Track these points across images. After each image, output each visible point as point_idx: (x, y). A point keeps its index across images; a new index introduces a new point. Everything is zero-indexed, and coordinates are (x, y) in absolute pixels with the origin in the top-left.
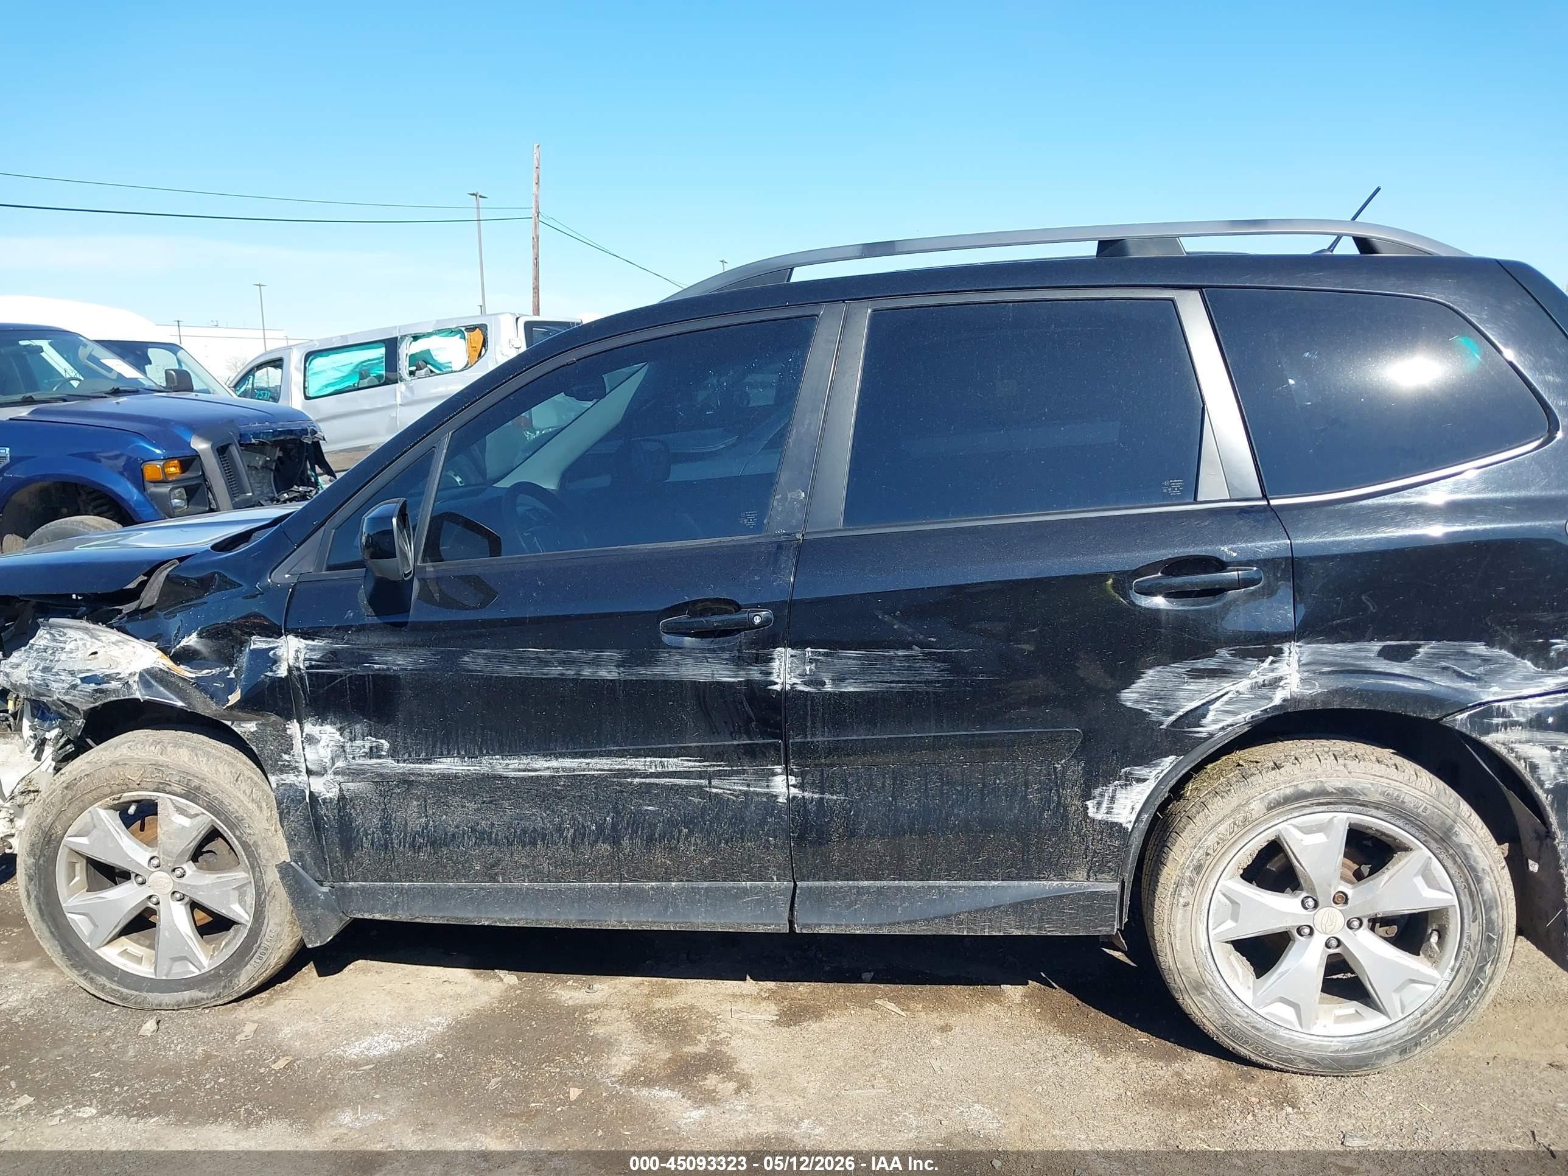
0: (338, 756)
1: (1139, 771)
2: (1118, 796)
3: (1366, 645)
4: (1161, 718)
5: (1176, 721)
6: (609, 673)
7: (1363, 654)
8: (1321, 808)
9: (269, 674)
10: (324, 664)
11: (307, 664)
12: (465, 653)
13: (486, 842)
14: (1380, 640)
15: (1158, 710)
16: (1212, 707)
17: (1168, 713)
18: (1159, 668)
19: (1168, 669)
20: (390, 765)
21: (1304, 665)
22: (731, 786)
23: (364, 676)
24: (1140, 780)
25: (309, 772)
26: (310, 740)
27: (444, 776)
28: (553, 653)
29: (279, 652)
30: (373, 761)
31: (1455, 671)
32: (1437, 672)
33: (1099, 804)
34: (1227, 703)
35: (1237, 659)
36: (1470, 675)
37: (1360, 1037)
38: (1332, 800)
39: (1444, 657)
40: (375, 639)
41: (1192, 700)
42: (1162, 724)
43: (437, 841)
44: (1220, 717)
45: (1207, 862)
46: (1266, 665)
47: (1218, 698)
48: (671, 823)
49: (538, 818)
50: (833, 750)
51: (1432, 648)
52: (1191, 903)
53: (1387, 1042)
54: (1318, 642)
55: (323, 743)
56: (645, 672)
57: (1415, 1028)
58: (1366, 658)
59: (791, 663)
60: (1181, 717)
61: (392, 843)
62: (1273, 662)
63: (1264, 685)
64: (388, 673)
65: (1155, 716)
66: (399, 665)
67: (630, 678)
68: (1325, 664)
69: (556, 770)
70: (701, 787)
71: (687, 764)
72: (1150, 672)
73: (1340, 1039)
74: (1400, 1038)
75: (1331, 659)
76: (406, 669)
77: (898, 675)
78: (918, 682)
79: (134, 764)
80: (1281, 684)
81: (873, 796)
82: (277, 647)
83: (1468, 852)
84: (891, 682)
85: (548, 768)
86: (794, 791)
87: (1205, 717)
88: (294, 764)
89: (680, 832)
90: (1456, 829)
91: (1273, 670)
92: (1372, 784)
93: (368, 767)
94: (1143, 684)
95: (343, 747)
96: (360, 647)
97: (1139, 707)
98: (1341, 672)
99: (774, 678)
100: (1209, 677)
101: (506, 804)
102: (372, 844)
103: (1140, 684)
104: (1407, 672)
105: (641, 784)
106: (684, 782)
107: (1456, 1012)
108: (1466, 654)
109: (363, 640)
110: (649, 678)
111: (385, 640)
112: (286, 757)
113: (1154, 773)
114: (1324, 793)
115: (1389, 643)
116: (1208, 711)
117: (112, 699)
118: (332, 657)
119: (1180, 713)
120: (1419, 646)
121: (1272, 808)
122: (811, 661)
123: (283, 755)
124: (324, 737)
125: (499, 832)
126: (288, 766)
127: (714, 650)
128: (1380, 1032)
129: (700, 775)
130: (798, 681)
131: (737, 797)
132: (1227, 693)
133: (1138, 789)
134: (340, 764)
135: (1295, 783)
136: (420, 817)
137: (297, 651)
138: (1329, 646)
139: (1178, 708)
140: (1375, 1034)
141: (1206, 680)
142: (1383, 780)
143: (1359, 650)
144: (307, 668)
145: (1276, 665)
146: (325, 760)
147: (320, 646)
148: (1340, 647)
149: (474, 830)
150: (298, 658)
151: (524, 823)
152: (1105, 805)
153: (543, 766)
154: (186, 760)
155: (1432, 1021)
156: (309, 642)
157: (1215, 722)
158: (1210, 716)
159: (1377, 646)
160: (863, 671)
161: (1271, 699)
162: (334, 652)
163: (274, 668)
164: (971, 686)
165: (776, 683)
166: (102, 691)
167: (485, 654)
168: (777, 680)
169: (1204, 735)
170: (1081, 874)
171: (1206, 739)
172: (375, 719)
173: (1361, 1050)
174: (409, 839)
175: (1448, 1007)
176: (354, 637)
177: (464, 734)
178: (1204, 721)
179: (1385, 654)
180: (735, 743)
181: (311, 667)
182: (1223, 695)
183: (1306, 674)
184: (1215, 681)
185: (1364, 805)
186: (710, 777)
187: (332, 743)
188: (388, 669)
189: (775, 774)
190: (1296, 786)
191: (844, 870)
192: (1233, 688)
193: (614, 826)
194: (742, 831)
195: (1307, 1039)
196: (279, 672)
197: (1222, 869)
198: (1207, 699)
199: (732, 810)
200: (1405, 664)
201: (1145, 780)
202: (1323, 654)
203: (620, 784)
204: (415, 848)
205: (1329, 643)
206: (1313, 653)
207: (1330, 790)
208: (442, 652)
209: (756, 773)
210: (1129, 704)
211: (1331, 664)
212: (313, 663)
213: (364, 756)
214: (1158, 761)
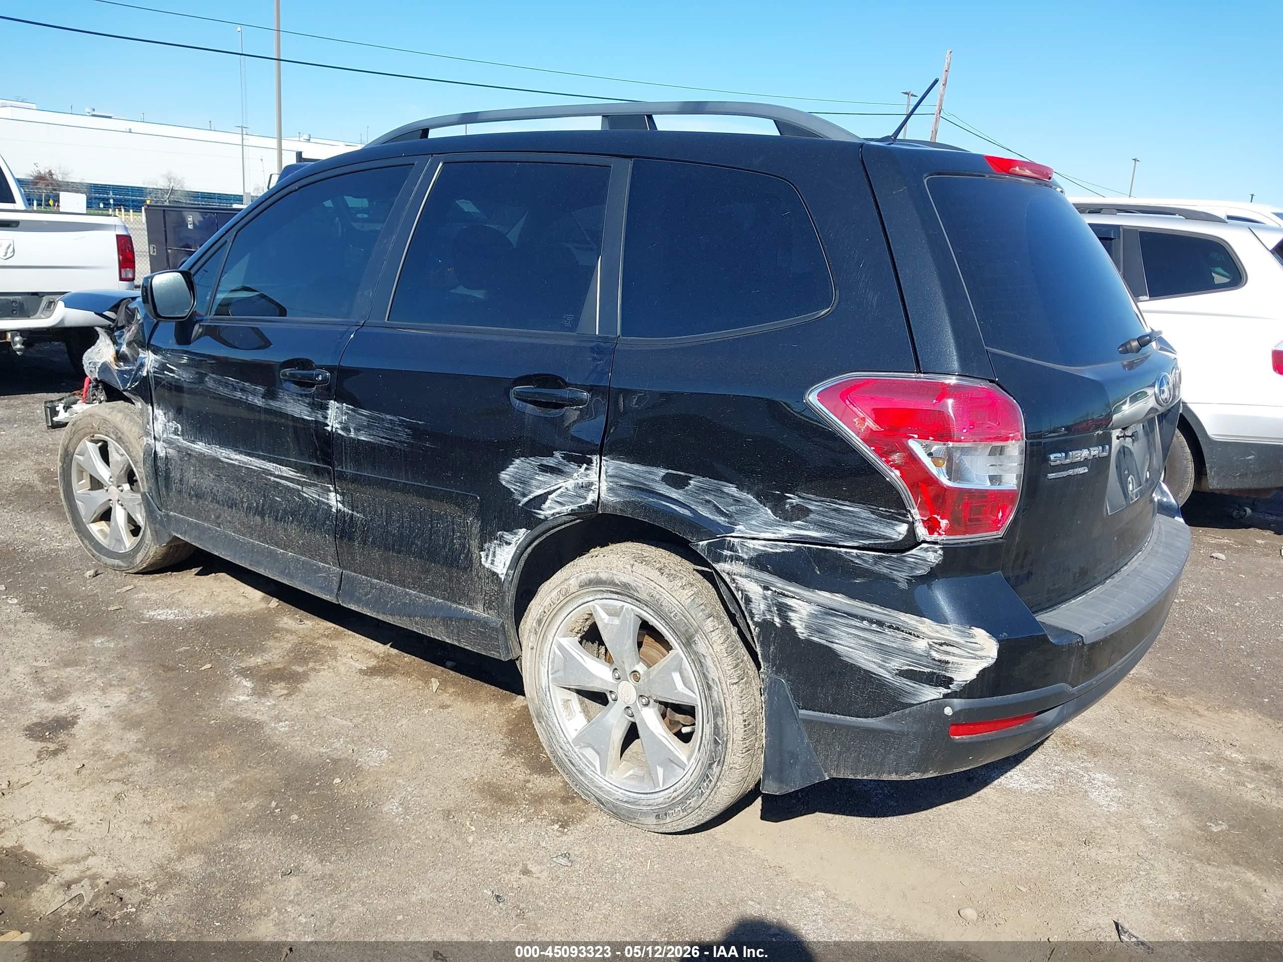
0: (164, 431)
1: (508, 536)
2: (497, 552)
3: (654, 469)
4: (520, 498)
5: (527, 502)
6: (259, 402)
7: (652, 477)
8: (615, 596)
9: (141, 373)
10: (159, 371)
12: (207, 375)
13: (215, 501)
14: (664, 468)
15: (519, 491)
16: (550, 497)
17: (524, 495)
18: (523, 459)
19: (528, 461)
20: (182, 441)
21: (610, 476)
22: (310, 493)
23: (172, 382)
24: (509, 544)
25: (155, 438)
26: (156, 418)
27: (200, 454)
28: (238, 383)
30: (176, 437)
31: (715, 506)
32: (702, 503)
33: (487, 555)
34: (559, 496)
35: (565, 462)
36: (725, 511)
37: (635, 795)
38: (619, 591)
39: (706, 491)
40: (176, 359)
41: (539, 488)
42: (519, 502)
43: (198, 495)
44: (553, 505)
45: (545, 619)
46: (582, 470)
47: (554, 491)
48: (285, 512)
50: (355, 479)
51: (699, 482)
52: (535, 647)
53: (649, 805)
54: (619, 459)
55: (159, 421)
56: (273, 405)
57: (667, 800)
58: (653, 480)
59: (336, 413)
60: (531, 500)
61: (183, 491)
62: (587, 469)
63: (582, 487)
64: (180, 382)
65: (517, 496)
67: (267, 407)
68: (624, 478)
70: (298, 490)
71: (291, 473)
72: (517, 461)
73: (623, 791)
74: (657, 805)
75: (629, 475)
76: (186, 381)
77: (386, 433)
78: (396, 441)
79: (97, 417)
80: (592, 488)
81: (376, 520)
82: (145, 358)
83: (703, 661)
84: (383, 438)
85: (236, 459)
86: (340, 505)
87: (544, 503)
88: (150, 432)
89: (289, 518)
90: (696, 638)
91: (587, 476)
92: (643, 584)
93: (175, 441)
94: (513, 469)
95: (166, 425)
96: (171, 363)
97: (509, 486)
98: (635, 488)
99: (328, 422)
100: (551, 473)
101: (224, 478)
102: (176, 490)
103: (511, 469)
104: (681, 499)
105: (274, 481)
106: (291, 485)
107: (693, 797)
108: (722, 492)
110: (274, 409)
112: (148, 427)
113: (515, 539)
114: (612, 583)
115: (670, 471)
116: (547, 499)
118: (161, 367)
119: (531, 497)
120: (690, 478)
121: (582, 586)
122: (346, 414)
124: (160, 417)
125: (220, 496)
127: (301, 395)
128: (649, 795)
129: (298, 482)
130: (338, 426)
131: (314, 502)
132: (560, 488)
133: (507, 550)
134: (165, 436)
135: (597, 570)
136: (194, 478)
137: (151, 361)
138: (628, 465)
139: (530, 492)
140: (645, 796)
141: (549, 475)
142: (652, 583)
143: (650, 473)
145: (589, 472)
146: (160, 432)
147: (158, 359)
148: (636, 467)
149: (211, 492)
150: (151, 366)
151: (229, 494)
152: (490, 558)
154: (118, 420)
155: (678, 799)
156: (155, 356)
157: (550, 508)
158: (548, 503)
159: (662, 472)
160: (369, 427)
161: (585, 498)
162: (162, 364)
163: (142, 370)
164: (422, 450)
165: (328, 426)
167: (214, 378)
168: (329, 424)
169: (542, 517)
170: (480, 607)
171: (543, 521)
172: (176, 410)
173: (632, 805)
174: (189, 491)
175: (688, 790)
176: (169, 356)
177: (206, 429)
178: (544, 506)
179: (667, 479)
180: (311, 463)
182: (558, 489)
183: (611, 484)
184: (554, 476)
185: (639, 601)
186: (303, 484)
187: (162, 422)
189: (330, 491)
190: (597, 573)
191: (363, 568)
192: (564, 484)
193: (263, 505)
194: (315, 526)
195: (602, 783)
196: (143, 373)
197: (556, 627)
198: (548, 490)
199: (311, 510)
200: (680, 491)
201: (510, 544)
202: (623, 470)
203: (266, 479)
204: (191, 497)
205: (627, 462)
206: (616, 468)
207: (617, 582)
208: (198, 373)
209: (322, 487)
210: (504, 483)
211: (628, 480)
213: (173, 433)
214: (516, 531)
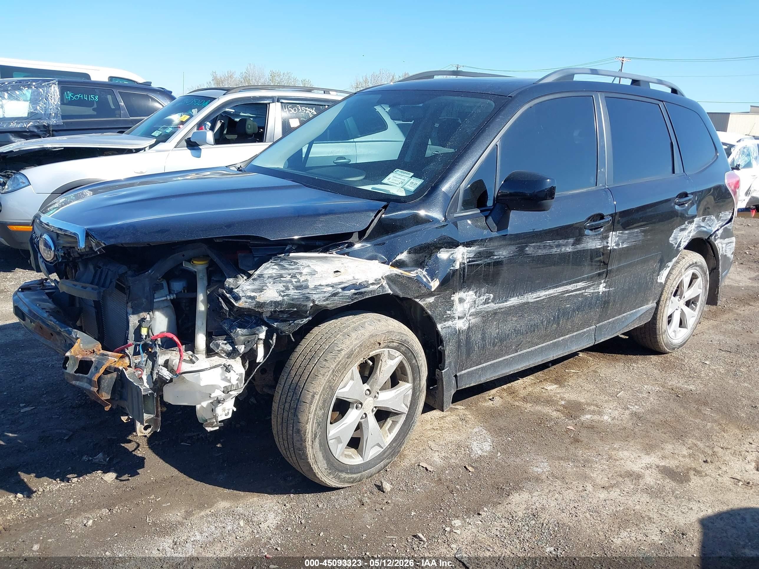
0: (472, 306)
1: (669, 264)
2: (664, 273)
4: (675, 246)
6: (569, 249)
9: (452, 268)
10: (475, 259)
11: (468, 260)
12: (527, 246)
13: (519, 334)
15: (675, 243)
19: (677, 229)
20: (492, 306)
22: (590, 291)
23: (490, 263)
24: (668, 267)
25: (459, 318)
26: (461, 300)
27: (510, 307)
28: (554, 242)
29: (455, 256)
30: (486, 306)
32: (707, 225)
34: (684, 239)
35: (688, 225)
36: (710, 225)
39: (708, 220)
40: (496, 244)
43: (502, 339)
44: (683, 243)
46: (691, 226)
48: (573, 310)
49: (536, 319)
50: (617, 270)
55: (467, 301)
56: (579, 247)
59: (613, 238)
60: (678, 245)
61: (486, 345)
63: (689, 232)
64: (499, 260)
66: (504, 255)
67: (574, 250)
69: (546, 295)
70: (583, 293)
71: (584, 284)
72: (675, 231)
76: (506, 257)
77: (634, 239)
78: (638, 241)
80: (692, 231)
81: (620, 287)
82: (453, 253)
84: (632, 242)
86: (604, 289)
88: (452, 315)
89: (576, 313)
93: (483, 309)
95: (475, 301)
96: (490, 248)
97: (672, 242)
99: (609, 245)
100: (683, 231)
101: (526, 315)
102: (478, 348)
103: (673, 235)
104: (704, 225)
105: (567, 296)
106: (578, 292)
108: (711, 219)
109: (491, 246)
110: (580, 249)
111: (500, 244)
112: (449, 312)
115: (703, 217)
116: (681, 242)
117: (367, 297)
118: (479, 255)
119: (678, 243)
120: (706, 217)
122: (618, 236)
123: (447, 312)
124: (468, 297)
125: (523, 329)
126: (449, 317)
127: (597, 235)
129: (584, 288)
130: (614, 245)
131: (590, 295)
132: (684, 236)
133: (667, 270)
134: (473, 310)
136: (496, 330)
137: (463, 254)
144: (468, 262)
146: (466, 310)
147: (473, 250)
148: (698, 219)
149: (515, 330)
150: (464, 258)
151: (532, 322)
152: (661, 277)
153: (543, 294)
156: (469, 249)
160: (629, 239)
162: (480, 253)
163: (454, 265)
164: (647, 241)
165: (608, 247)
166: (361, 293)
167: (534, 246)
169: (680, 250)
170: (651, 302)
172: (490, 284)
174: (492, 341)
176: (488, 244)
177: (520, 285)
178: (681, 245)
180: (596, 273)
181: (469, 262)
183: (694, 228)
186: (586, 288)
187: (471, 300)
188: (500, 258)
189: (601, 283)
190: (689, 263)
192: (685, 234)
193: (558, 315)
194: (591, 308)
196: (456, 266)
198: (681, 238)
199: (589, 301)
200: (704, 223)
203: (562, 298)
204: (494, 345)
208: (519, 247)
209: (597, 284)
210: (670, 242)
211: (697, 224)
212: (471, 259)
213: (482, 304)
214: (673, 260)
